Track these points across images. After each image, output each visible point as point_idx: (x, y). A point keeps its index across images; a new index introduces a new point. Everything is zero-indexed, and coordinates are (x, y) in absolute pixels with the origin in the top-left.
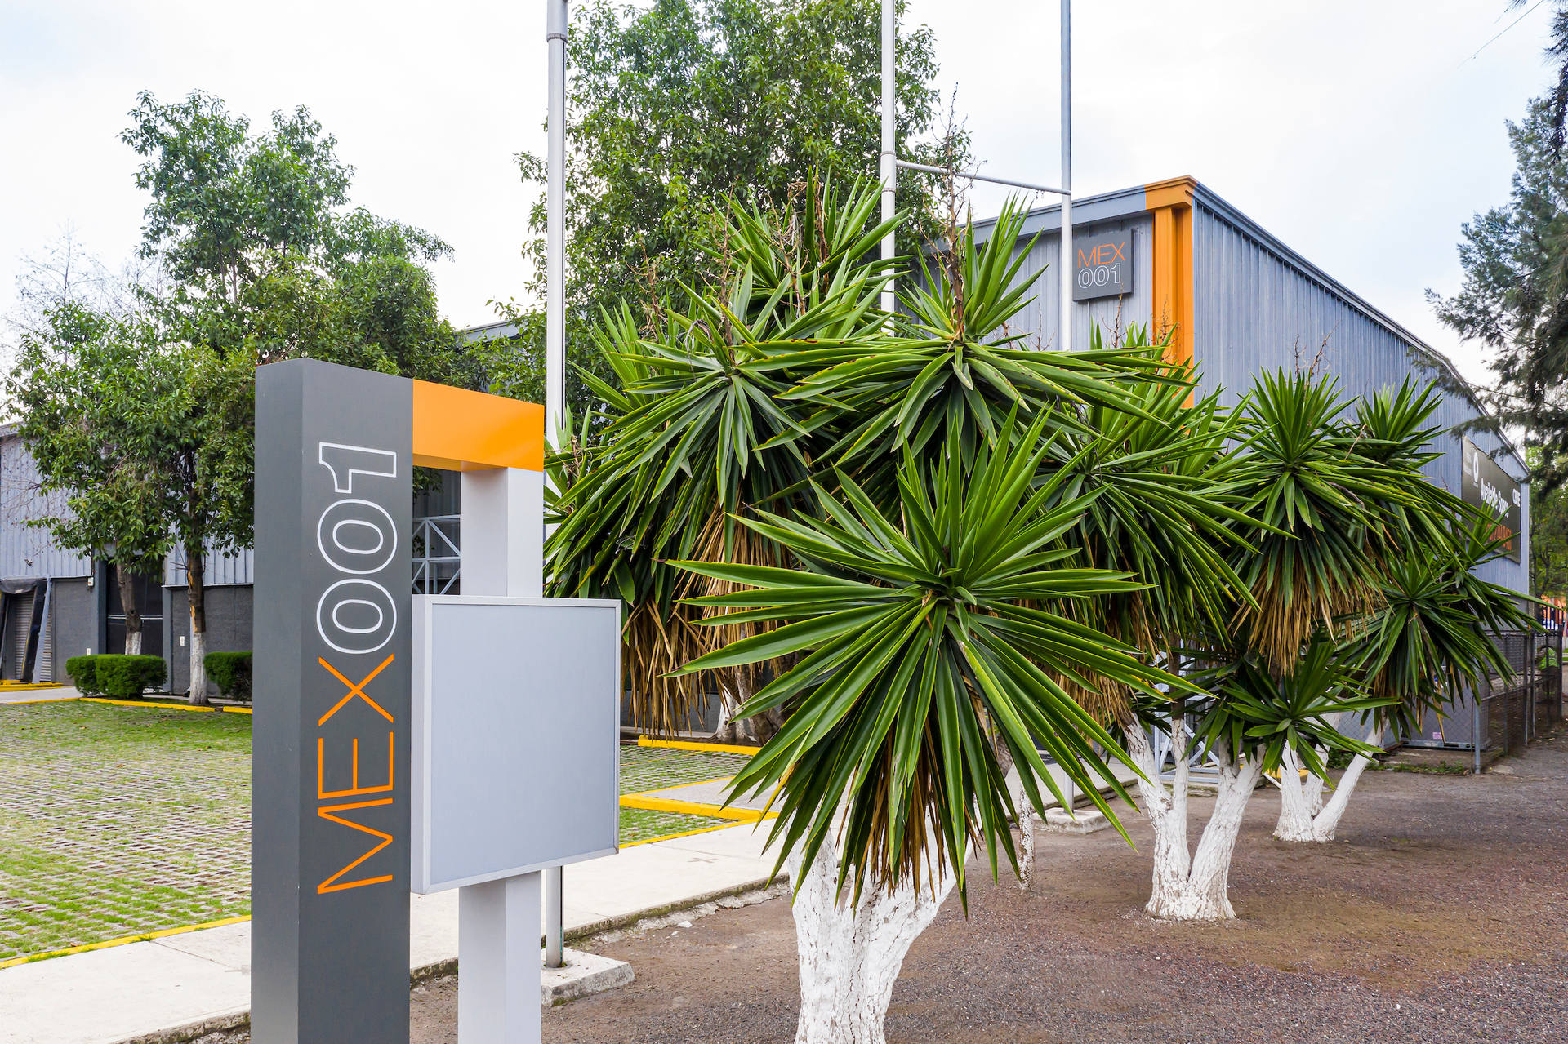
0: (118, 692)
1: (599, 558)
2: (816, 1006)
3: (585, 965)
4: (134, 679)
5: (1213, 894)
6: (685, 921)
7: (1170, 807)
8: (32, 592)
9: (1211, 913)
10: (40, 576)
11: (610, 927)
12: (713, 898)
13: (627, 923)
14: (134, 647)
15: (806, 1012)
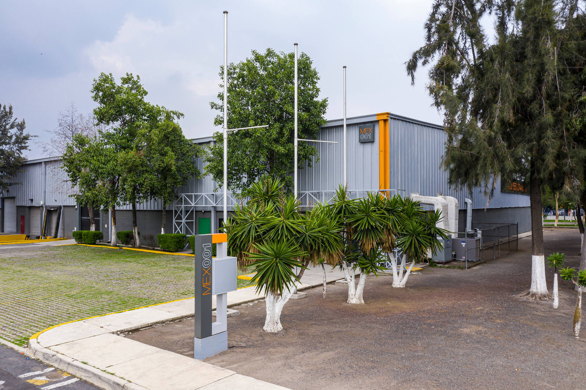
0: (89, 242)
1: (234, 245)
2: (269, 315)
3: (231, 311)
4: (94, 238)
5: (359, 299)
6: (251, 304)
7: (351, 281)
8: (57, 209)
9: (358, 303)
10: (59, 205)
11: (236, 305)
12: (257, 300)
13: (239, 304)
14: (93, 228)
15: (267, 316)
